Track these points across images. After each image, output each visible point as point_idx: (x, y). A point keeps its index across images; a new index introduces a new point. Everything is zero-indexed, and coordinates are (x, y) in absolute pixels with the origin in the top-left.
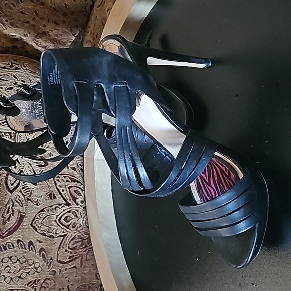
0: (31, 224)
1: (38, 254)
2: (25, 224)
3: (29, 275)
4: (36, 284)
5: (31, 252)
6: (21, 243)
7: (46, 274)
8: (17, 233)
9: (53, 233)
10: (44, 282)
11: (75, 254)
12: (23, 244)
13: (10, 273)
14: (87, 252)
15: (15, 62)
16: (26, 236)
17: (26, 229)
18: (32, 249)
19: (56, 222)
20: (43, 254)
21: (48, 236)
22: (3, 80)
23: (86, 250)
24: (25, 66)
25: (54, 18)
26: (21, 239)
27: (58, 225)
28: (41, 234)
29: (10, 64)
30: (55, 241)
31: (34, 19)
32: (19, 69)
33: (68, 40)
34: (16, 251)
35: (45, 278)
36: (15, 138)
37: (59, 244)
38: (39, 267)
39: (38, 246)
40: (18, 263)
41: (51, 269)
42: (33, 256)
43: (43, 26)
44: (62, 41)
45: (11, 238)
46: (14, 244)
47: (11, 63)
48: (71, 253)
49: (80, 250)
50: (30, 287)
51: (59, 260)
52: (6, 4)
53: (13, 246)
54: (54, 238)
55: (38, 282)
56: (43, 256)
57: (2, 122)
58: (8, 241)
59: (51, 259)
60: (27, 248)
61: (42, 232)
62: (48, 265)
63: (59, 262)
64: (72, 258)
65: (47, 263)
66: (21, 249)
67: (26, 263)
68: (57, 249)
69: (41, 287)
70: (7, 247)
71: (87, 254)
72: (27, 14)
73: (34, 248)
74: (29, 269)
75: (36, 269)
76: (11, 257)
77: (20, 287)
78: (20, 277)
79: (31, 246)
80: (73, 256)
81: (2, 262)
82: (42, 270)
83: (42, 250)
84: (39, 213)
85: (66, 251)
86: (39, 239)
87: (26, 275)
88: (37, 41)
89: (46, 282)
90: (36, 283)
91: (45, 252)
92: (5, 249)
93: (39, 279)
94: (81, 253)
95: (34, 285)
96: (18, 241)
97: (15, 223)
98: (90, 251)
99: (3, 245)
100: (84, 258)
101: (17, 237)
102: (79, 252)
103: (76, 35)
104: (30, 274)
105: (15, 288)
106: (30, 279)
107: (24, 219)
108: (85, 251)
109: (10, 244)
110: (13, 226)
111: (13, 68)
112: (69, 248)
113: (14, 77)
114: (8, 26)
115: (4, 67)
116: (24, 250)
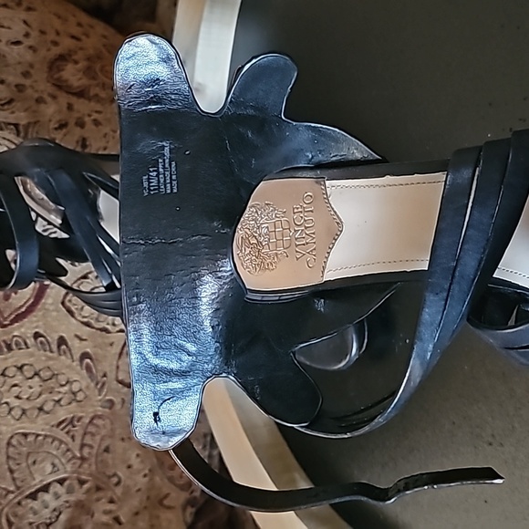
0: (63, 303)
1: (78, 363)
2: (50, 301)
3: (61, 406)
4: (74, 427)
5: (63, 357)
6: (43, 339)
7: (95, 406)
8: (35, 319)
9: (108, 324)
10: (90, 422)
12: (47, 340)
13: (20, 399)
16: (51, 326)
17: (53, 311)
18: (65, 353)
20: (87, 364)
21: (98, 329)
26: (41, 332)
28: (82, 323)
30: (113, 340)
34: (32, 355)
35: (92, 415)
37: (121, 346)
38: (81, 390)
39: (77, 347)
40: (36, 379)
41: (105, 395)
42: (67, 367)
45: (22, 326)
46: (28, 341)
50: (62, 430)
51: (120, 378)
53: (26, 344)
54: (110, 333)
55: (78, 421)
56: (88, 369)
58: (15, 334)
59: (105, 376)
60: (54, 347)
61: (85, 320)
62: (99, 386)
63: (120, 382)
65: (97, 384)
66: (42, 352)
67: (53, 380)
68: (117, 356)
69: (85, 434)
70: (14, 347)
73: (70, 350)
74: (59, 392)
75: (74, 394)
76: (23, 366)
77: (43, 430)
78: (41, 409)
81: (3, 374)
82: (86, 397)
84: (79, 282)
86: (78, 333)
87: (54, 406)
89: (95, 421)
90: (76, 423)
91: (91, 359)
92: (9, 348)
93: (81, 414)
95: (70, 427)
96: (37, 335)
97: (29, 299)
99: (4, 341)
101: (35, 325)
104: (62, 403)
105: (33, 431)
106: (62, 414)
107: (48, 290)
109: (20, 340)
110: (25, 303)
116: (48, 353)
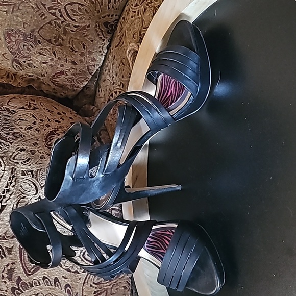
1: (64, 290)
5: (57, 288)
6: (47, 280)
8: (43, 270)
9: (78, 269)
11: (100, 289)
12: (49, 280)
14: (111, 286)
15: (33, 102)
16: (51, 273)
18: (58, 285)
19: (80, 258)
20: (68, 290)
21: (73, 272)
22: (23, 120)
23: (111, 284)
24: (42, 106)
25: (72, 59)
26: (47, 276)
27: (82, 260)
28: (65, 270)
29: (28, 104)
30: (80, 277)
31: (52, 60)
32: (37, 108)
33: (85, 79)
34: (42, 288)
36: (37, 176)
37: (84, 280)
39: (64, 282)
42: (59, 292)
43: (61, 66)
44: (79, 80)
45: (37, 275)
46: (40, 281)
47: (30, 103)
48: (96, 288)
49: (105, 285)
52: (24, 46)
53: (39, 283)
54: (79, 273)
56: (69, 292)
57: (24, 161)
58: (34, 278)
59: (77, 295)
60: (53, 284)
61: (67, 268)
64: (97, 293)
66: (47, 286)
68: (82, 285)
70: (33, 284)
71: (112, 288)
72: (45, 55)
73: (60, 284)
76: (38, 294)
79: (57, 282)
80: (98, 291)
83: (67, 286)
85: (91, 286)
86: (64, 275)
88: (54, 81)
91: (70, 288)
94: (105, 288)
96: (44, 278)
98: (115, 285)
99: (29, 283)
100: (109, 291)
101: (43, 273)
102: (104, 286)
103: (93, 74)
108: (109, 286)
109: (36, 281)
111: (31, 108)
112: (94, 283)
113: (33, 116)
114: (26, 67)
115: (23, 108)
116: (50, 287)
